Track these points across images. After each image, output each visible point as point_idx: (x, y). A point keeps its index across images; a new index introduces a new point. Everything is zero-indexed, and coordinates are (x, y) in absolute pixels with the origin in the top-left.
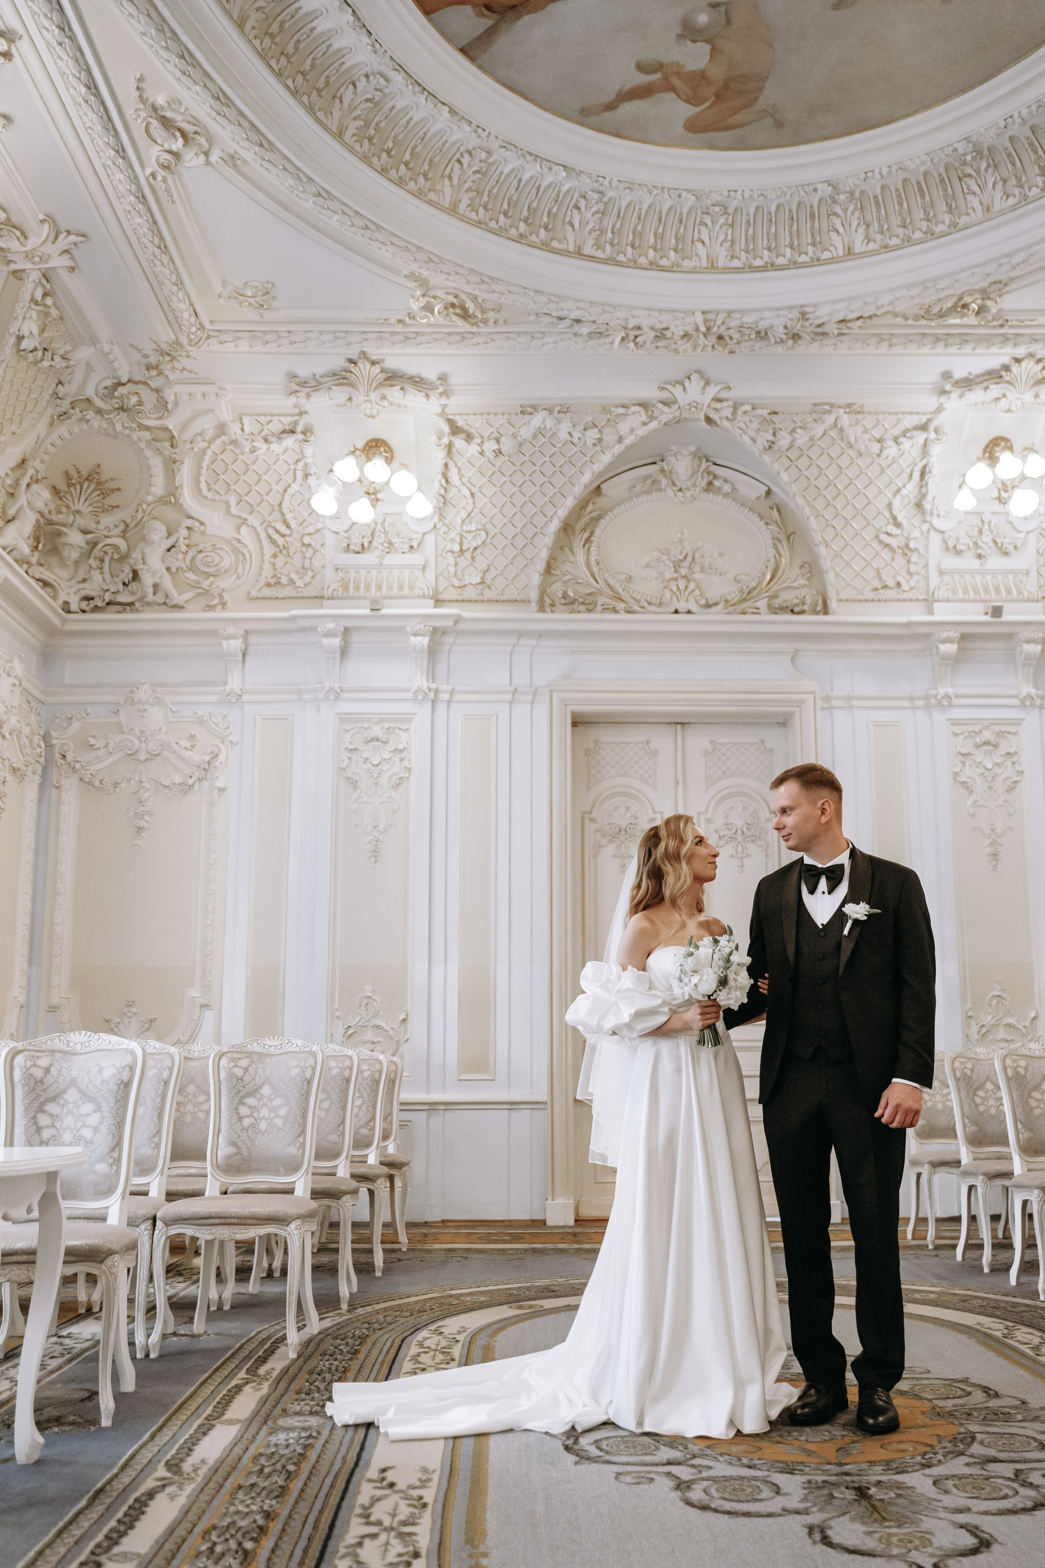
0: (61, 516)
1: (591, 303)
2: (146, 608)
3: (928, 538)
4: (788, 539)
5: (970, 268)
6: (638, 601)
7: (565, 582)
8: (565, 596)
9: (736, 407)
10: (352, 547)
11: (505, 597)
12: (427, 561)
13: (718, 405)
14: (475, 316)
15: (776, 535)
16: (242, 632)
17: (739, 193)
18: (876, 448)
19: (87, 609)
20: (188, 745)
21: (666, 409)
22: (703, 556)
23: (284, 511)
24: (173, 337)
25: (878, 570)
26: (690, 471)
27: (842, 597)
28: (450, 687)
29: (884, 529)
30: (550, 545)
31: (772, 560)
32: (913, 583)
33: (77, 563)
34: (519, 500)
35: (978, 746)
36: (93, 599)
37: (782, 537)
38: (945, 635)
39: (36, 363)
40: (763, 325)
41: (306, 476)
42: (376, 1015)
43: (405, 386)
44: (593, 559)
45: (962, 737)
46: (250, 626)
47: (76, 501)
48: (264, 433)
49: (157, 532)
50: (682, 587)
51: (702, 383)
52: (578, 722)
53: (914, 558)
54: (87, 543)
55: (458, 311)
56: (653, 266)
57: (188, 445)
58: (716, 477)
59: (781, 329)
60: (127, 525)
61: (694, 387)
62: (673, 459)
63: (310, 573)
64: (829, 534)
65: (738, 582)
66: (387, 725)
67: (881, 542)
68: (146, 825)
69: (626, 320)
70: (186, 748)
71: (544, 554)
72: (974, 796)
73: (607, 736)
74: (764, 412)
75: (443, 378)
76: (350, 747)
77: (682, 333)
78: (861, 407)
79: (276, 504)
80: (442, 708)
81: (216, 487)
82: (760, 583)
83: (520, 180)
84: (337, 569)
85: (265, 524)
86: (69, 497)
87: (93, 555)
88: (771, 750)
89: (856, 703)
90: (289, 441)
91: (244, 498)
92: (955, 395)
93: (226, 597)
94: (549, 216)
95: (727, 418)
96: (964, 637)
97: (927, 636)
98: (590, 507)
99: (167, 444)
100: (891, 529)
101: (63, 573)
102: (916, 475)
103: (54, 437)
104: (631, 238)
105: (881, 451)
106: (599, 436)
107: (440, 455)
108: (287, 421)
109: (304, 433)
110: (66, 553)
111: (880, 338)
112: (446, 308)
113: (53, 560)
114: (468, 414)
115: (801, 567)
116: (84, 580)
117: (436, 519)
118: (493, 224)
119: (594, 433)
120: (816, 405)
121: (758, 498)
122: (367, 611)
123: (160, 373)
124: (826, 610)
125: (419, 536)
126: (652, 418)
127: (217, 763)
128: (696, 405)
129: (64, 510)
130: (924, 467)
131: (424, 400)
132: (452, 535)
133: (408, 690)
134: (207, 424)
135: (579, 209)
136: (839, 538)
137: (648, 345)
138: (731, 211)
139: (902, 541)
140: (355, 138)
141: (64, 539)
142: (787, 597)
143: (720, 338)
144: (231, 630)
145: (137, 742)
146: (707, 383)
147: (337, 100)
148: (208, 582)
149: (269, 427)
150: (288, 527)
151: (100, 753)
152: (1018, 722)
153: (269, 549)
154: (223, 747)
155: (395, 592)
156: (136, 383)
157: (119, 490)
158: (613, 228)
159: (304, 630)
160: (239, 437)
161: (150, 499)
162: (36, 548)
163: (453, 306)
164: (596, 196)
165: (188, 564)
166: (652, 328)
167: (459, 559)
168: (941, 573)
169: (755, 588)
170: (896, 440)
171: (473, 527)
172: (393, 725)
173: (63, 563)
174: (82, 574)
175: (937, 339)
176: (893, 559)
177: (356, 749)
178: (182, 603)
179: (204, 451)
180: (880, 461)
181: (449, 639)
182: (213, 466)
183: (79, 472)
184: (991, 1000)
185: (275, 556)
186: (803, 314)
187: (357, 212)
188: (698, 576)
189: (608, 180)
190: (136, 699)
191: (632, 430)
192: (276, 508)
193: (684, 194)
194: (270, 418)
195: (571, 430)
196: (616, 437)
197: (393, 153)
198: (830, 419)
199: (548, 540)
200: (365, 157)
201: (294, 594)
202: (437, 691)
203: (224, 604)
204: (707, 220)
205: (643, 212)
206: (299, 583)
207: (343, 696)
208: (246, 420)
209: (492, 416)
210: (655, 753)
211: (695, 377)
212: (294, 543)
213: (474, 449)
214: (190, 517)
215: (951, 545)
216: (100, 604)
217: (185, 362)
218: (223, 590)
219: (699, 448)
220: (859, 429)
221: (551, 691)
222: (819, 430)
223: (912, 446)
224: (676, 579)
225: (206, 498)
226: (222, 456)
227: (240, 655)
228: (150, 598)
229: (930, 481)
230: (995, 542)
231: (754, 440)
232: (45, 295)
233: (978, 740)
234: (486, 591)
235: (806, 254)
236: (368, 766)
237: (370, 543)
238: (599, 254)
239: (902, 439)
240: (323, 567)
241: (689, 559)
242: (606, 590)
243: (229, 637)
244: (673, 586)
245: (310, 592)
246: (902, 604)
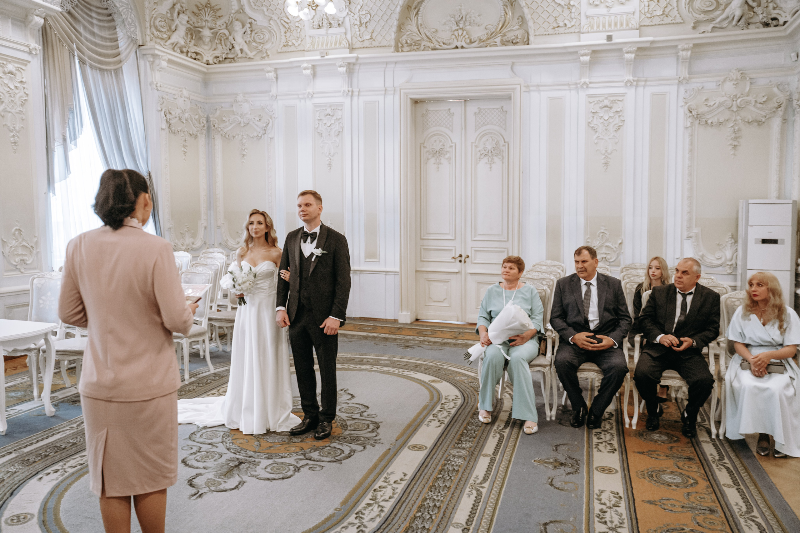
0: (199, 24)
2: (240, 60)
4: (512, 5)
6: (439, 43)
7: (408, 35)
8: (407, 42)
10: (315, 27)
11: (382, 45)
12: (346, 30)
15: (505, 3)
16: (274, 69)
19: (216, 62)
20: (259, 119)
22: (470, 17)
23: (286, 12)
27: (537, 33)
28: (358, 90)
30: (398, 18)
31: (503, 17)
32: (573, 23)
33: (210, 43)
35: (601, 108)
36: (218, 57)
37: (508, 4)
38: (584, 52)
44: (419, 23)
45: (593, 103)
46: (276, 67)
47: (204, 16)
49: (237, 26)
50: (460, 34)
52: (414, 102)
53: (574, 10)
54: (212, 33)
60: (227, 24)
63: (300, 39)
64: (529, 1)
65: (487, 29)
66: (333, 108)
67: (556, 3)
68: (246, 153)
70: (258, 121)
71: (396, 23)
72: (598, 134)
73: (431, 107)
76: (319, 118)
79: (282, 9)
80: (355, 99)
81: (257, 4)
82: (496, 29)
84: (310, 37)
85: (280, 18)
86: (200, 15)
87: (216, 38)
88: (506, 111)
89: (541, 88)
91: (269, 8)
93: (268, 52)
96: (594, 52)
97: (576, 52)
101: (206, 48)
110: (204, 39)
113: (201, 42)
115: (518, 19)
116: (215, 49)
117: (347, 11)
122: (320, 57)
124: (528, 42)
125: (342, 19)
129: (200, 21)
132: (356, 16)
133: (340, 92)
136: (534, 3)
139: (567, 2)
141: (201, 34)
142: (511, 36)
144: (269, 68)
145: (240, 119)
148: (261, 47)
150: (289, 19)
151: (227, 124)
152: (623, 95)
153: (283, 30)
154: (271, 120)
155: (334, 46)
157: (220, 9)
159: (295, 68)
161: (233, 11)
162: (192, 38)
165: (253, 39)
167: (361, 28)
168: (587, 17)
169: (493, 32)
171: (364, 13)
172: (336, 108)
173: (204, 43)
174: (214, 46)
176: (563, 11)
177: (321, 119)
178: (252, 57)
181: (357, 67)
183: (201, 4)
185: (285, 33)
188: (468, 27)
190: (238, 100)
192: (282, 11)
199: (396, 16)
201: (295, 49)
202: (352, 92)
203: (269, 56)
206: (296, 44)
207: (315, 95)
210: (453, 114)
212: (292, 26)
214: (251, 18)
215: (591, 2)
216: (221, 59)
218: (267, 50)
221: (400, 89)
224: (457, 30)
225: (255, 9)
227: (275, 79)
228: (240, 55)
233: (602, 105)
234: (373, 42)
236: (326, 127)
237: (323, 23)
240: (305, 36)
242: (425, 38)
243: (268, 72)
244: (456, 33)
245: (300, 48)
246: (567, 34)
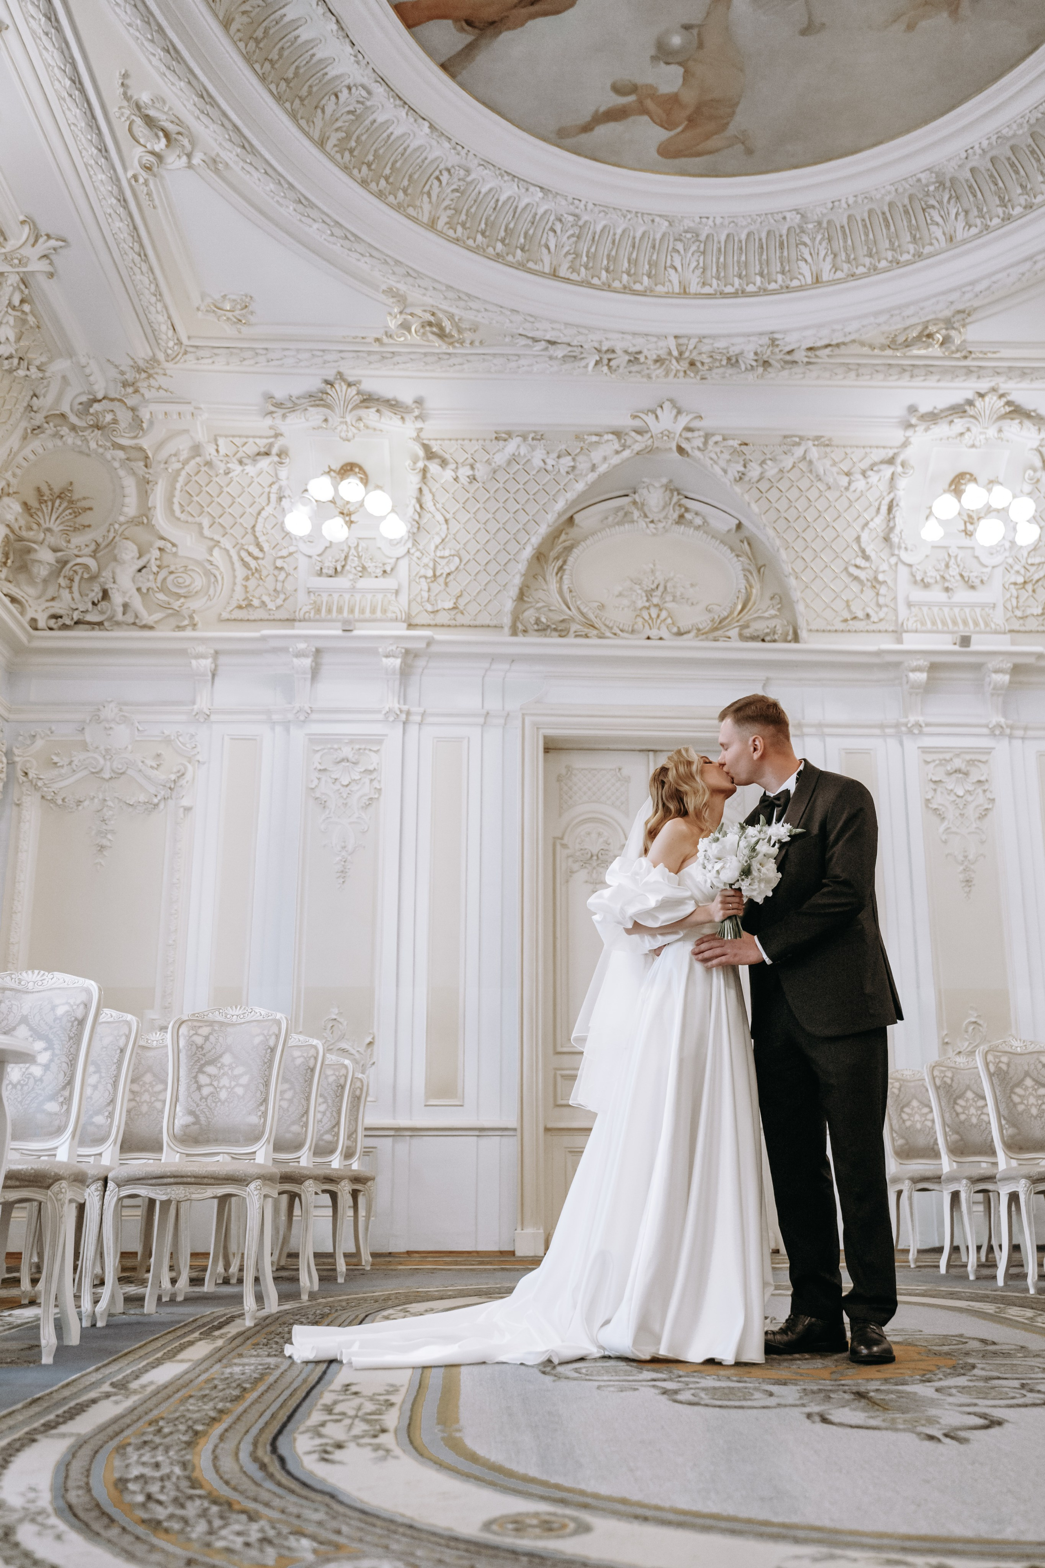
0: (32, 533)
1: (566, 324)
2: (115, 627)
3: (896, 572)
4: (759, 571)
5: (935, 296)
6: (611, 628)
7: (538, 609)
8: (538, 621)
9: (707, 437)
10: (324, 571)
11: (477, 623)
12: (399, 585)
13: (689, 435)
14: (452, 336)
15: (747, 567)
16: (212, 651)
17: (711, 219)
18: (844, 481)
19: (55, 626)
20: (154, 764)
21: (639, 438)
22: (674, 587)
23: (258, 534)
24: (151, 354)
25: (847, 602)
26: (662, 503)
27: (814, 627)
28: (421, 710)
29: (853, 562)
30: (523, 571)
31: (744, 591)
32: (882, 615)
33: (45, 581)
34: (493, 526)
35: (949, 774)
36: (61, 617)
37: (753, 568)
38: (915, 663)
39: (10, 371)
40: (734, 351)
41: (280, 499)
42: (342, 1037)
43: (381, 408)
44: (565, 588)
45: (933, 764)
46: (220, 646)
47: (47, 518)
48: (239, 455)
49: (128, 552)
50: (654, 616)
51: (675, 412)
52: (551, 747)
53: (883, 590)
54: (57, 562)
55: (434, 329)
56: (626, 290)
57: (162, 466)
58: (687, 510)
59: (752, 356)
60: (98, 545)
61: (666, 415)
62: (645, 491)
63: (282, 596)
64: (799, 565)
65: (710, 611)
66: (357, 747)
67: (851, 575)
68: (108, 844)
69: (601, 342)
70: (152, 767)
71: (517, 581)
72: (946, 823)
73: (579, 762)
74: (735, 443)
75: (419, 402)
76: (320, 767)
77: (655, 357)
78: (830, 440)
79: (249, 527)
80: (413, 730)
81: (189, 509)
82: (731, 613)
83: (497, 201)
84: (309, 592)
85: (238, 546)
86: (40, 514)
87: (62, 574)
89: (826, 730)
90: (264, 463)
91: (217, 520)
92: (920, 428)
93: (197, 617)
94: (525, 238)
95: (699, 449)
96: (933, 666)
97: (897, 664)
98: (563, 537)
99: (142, 464)
100: (860, 562)
101: (32, 591)
102: (884, 509)
103: (27, 452)
104: (605, 262)
105: (849, 484)
106: (572, 464)
107: (414, 479)
108: (262, 442)
109: (279, 455)
110: (35, 570)
111: (848, 367)
112: (423, 326)
113: (22, 577)
114: (443, 440)
115: (772, 598)
116: (53, 599)
117: (409, 544)
118: (470, 242)
119: (567, 461)
120: (785, 437)
121: (729, 531)
122: (339, 632)
123: (136, 391)
124: (796, 639)
125: (393, 561)
126: (624, 447)
127: (183, 782)
128: (668, 434)
129: (35, 527)
130: (892, 501)
131: (399, 423)
132: (425, 560)
133: (379, 712)
134: (182, 445)
135: (555, 232)
136: (808, 570)
137: (621, 370)
138: (703, 237)
139: (870, 574)
140: (336, 149)
141: (33, 556)
142: (759, 626)
143: (692, 364)
144: (201, 649)
145: (102, 761)
146: (679, 412)
147: (319, 111)
148: (179, 603)
149: (244, 449)
150: (261, 550)
151: (63, 771)
152: (988, 751)
153: (241, 572)
154: (190, 767)
155: (368, 615)
156: (112, 400)
157: (90, 509)
158: (588, 252)
159: (275, 650)
160: (214, 459)
161: (122, 519)
162: (5, 563)
163: (430, 324)
164: (571, 218)
165: (159, 585)
166: (626, 352)
167: (432, 585)
168: (910, 605)
169: (725, 618)
170: (864, 473)
171: (447, 553)
172: (363, 747)
173: (32, 581)
174: (51, 592)
175: (903, 370)
176: (862, 591)
177: (325, 770)
178: (151, 623)
179: (178, 472)
180: (848, 494)
181: (421, 663)
182: (187, 488)
183: (51, 489)
184: (967, 1027)
185: (247, 579)
186: (773, 340)
187: (337, 223)
188: (670, 605)
189: (583, 203)
190: (102, 717)
191: (605, 459)
192: (250, 531)
193: (657, 219)
194: (245, 440)
195: (545, 457)
196: (589, 465)
197: (373, 167)
198: (799, 452)
199: (522, 567)
200: (346, 168)
201: (266, 617)
202: (408, 713)
203: (195, 625)
204: (680, 246)
205: (617, 237)
206: (272, 606)
207: (314, 716)
208: (221, 441)
209: (466, 442)
210: (627, 780)
211: (667, 405)
212: (266, 565)
213: (448, 474)
214: (163, 538)
215: (919, 578)
216: (68, 622)
217: (161, 380)
218: (194, 611)
219: (671, 481)
220: (828, 462)
221: (523, 715)
222: (788, 462)
223: (879, 479)
224: (648, 608)
225: (179, 519)
226: (196, 478)
227: (210, 674)
228: (119, 617)
229: (898, 514)
230: (962, 576)
231: (725, 472)
232: (22, 301)
233: (949, 768)
234: (459, 616)
235: (776, 282)
236: (337, 786)
237: (343, 567)
238: (574, 276)
239: (869, 473)
240: (296, 590)
241: (661, 588)
242: (579, 617)
243: (199, 656)
244: (645, 614)
245: (282, 614)
246: (872, 635)
